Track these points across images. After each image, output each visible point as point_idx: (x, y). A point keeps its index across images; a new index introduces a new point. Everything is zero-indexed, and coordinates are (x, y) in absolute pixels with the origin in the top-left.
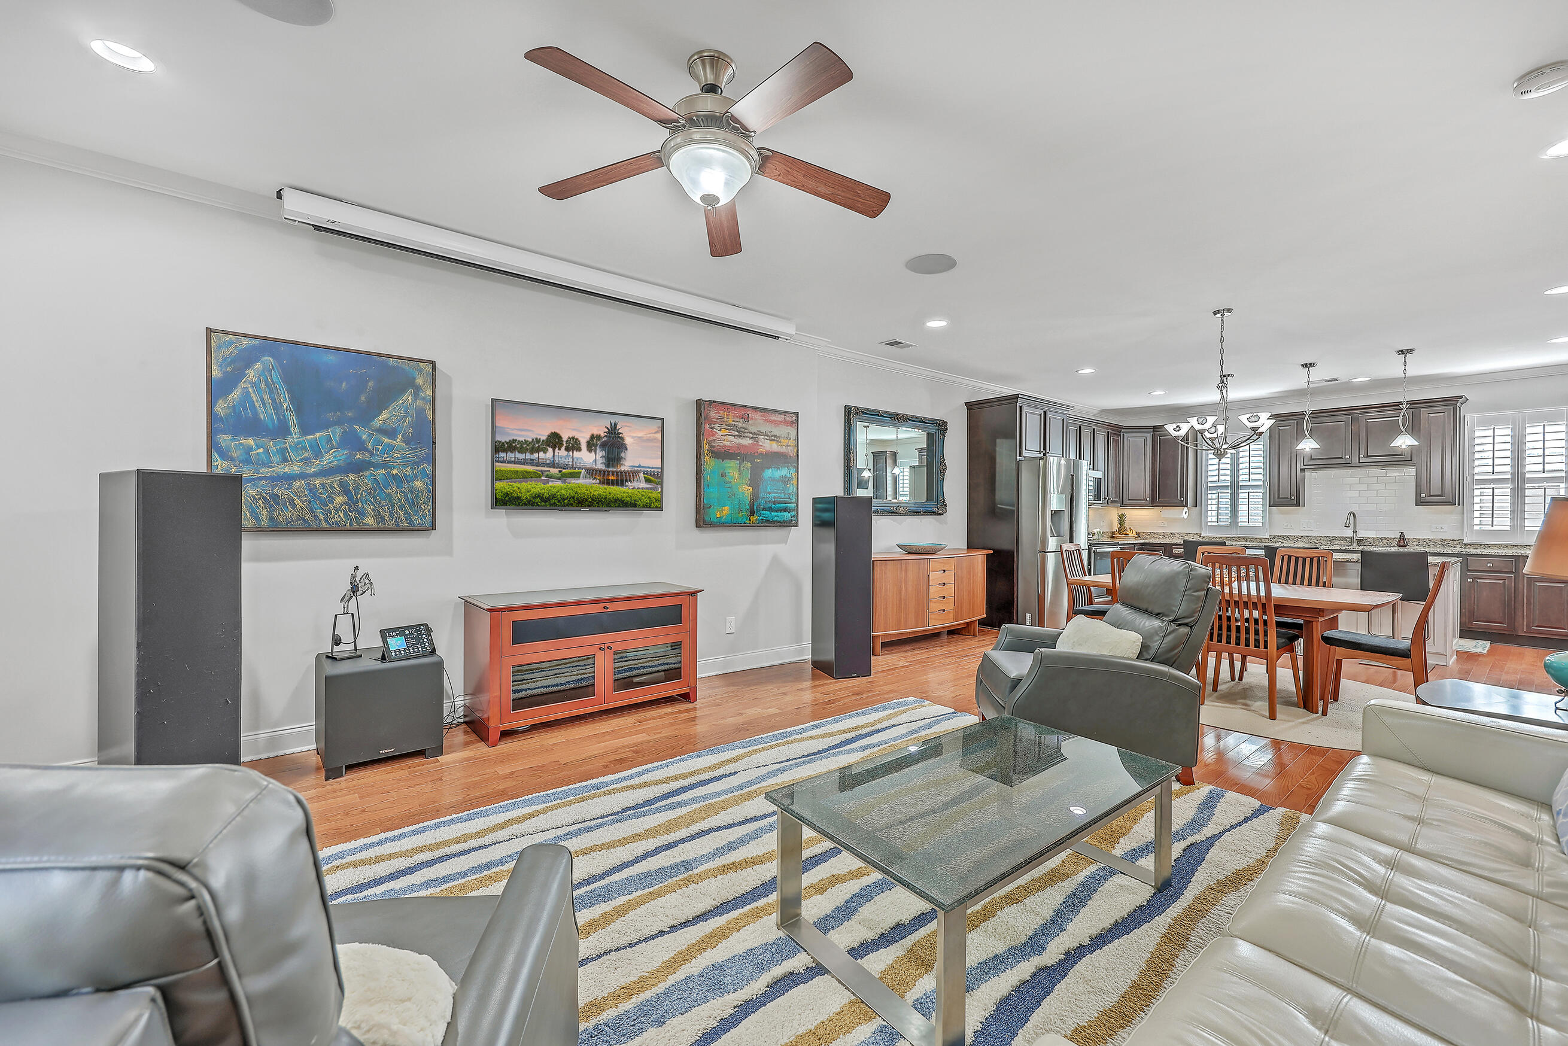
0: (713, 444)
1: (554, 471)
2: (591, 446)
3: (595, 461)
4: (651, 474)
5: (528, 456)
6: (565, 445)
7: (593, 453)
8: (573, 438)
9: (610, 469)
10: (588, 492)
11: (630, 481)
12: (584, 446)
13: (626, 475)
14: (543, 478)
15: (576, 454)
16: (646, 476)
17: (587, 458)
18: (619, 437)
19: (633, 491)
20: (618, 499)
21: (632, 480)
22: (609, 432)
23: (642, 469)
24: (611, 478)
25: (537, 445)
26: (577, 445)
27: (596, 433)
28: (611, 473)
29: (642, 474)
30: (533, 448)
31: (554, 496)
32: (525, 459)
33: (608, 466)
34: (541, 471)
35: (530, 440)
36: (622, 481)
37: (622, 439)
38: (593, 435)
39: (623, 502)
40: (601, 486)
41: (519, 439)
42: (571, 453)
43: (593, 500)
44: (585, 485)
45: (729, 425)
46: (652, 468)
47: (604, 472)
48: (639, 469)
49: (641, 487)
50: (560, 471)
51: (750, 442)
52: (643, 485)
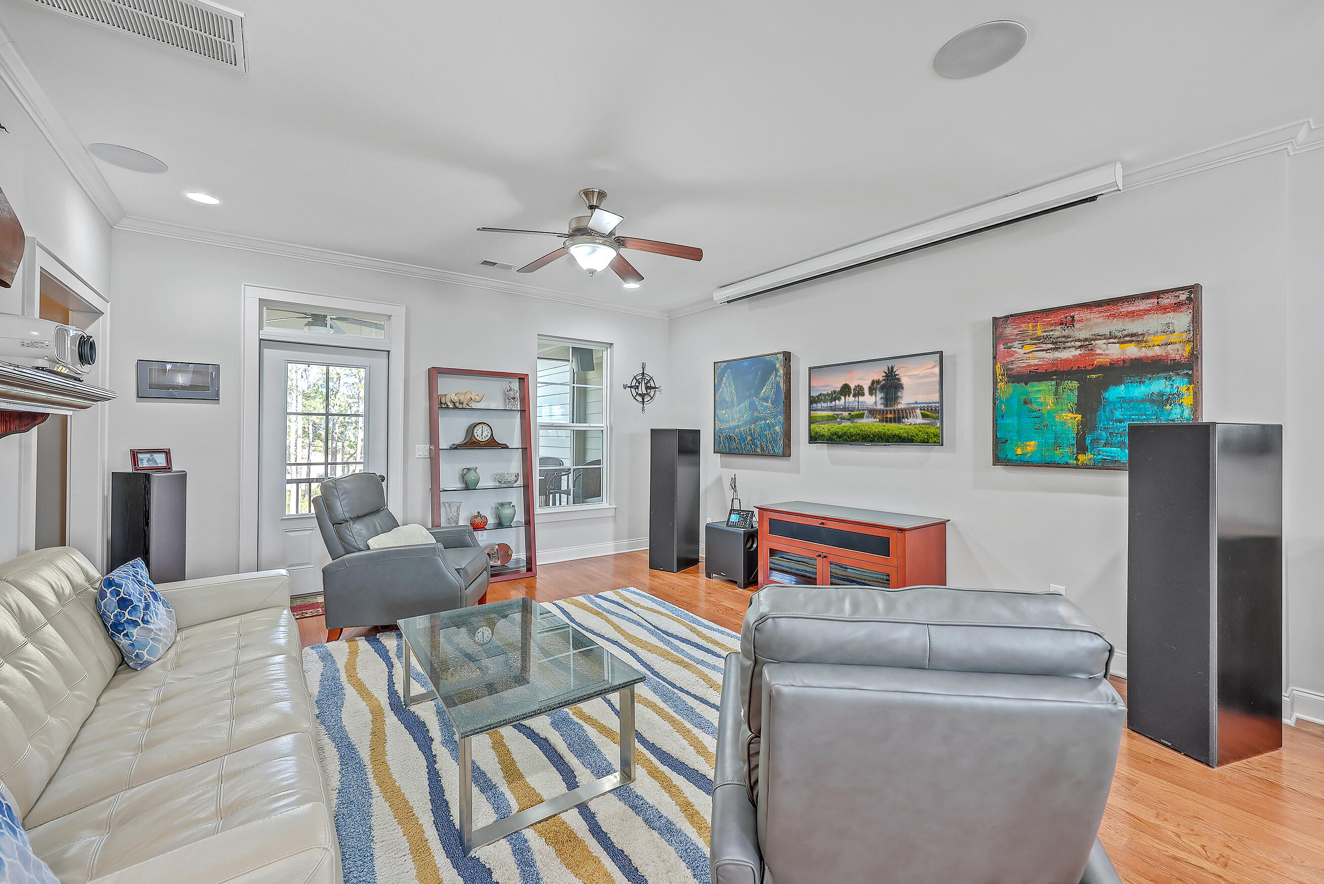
0: (1010, 366)
1: (846, 414)
2: (872, 391)
3: (876, 403)
4: (928, 409)
5: (829, 404)
6: (853, 392)
7: (874, 396)
8: (858, 386)
9: (888, 408)
10: (870, 429)
11: (907, 418)
12: (866, 391)
13: (903, 413)
14: (838, 420)
15: (861, 399)
16: (923, 411)
17: (870, 400)
18: (896, 379)
19: (910, 427)
20: (896, 435)
21: (909, 416)
22: (886, 376)
23: (919, 405)
24: (889, 416)
25: (834, 396)
26: (861, 391)
27: (876, 378)
28: (889, 412)
29: (918, 411)
30: (832, 398)
31: (845, 434)
32: (827, 407)
33: (886, 405)
34: (837, 415)
35: (830, 392)
36: (899, 418)
37: (899, 379)
38: (873, 381)
39: (900, 437)
40: (880, 424)
41: (825, 393)
42: (857, 398)
43: (874, 436)
44: (869, 424)
45: (1038, 338)
46: (930, 403)
47: (883, 411)
48: (916, 405)
49: (918, 423)
50: (849, 414)
51: (1078, 352)
52: (920, 420)
